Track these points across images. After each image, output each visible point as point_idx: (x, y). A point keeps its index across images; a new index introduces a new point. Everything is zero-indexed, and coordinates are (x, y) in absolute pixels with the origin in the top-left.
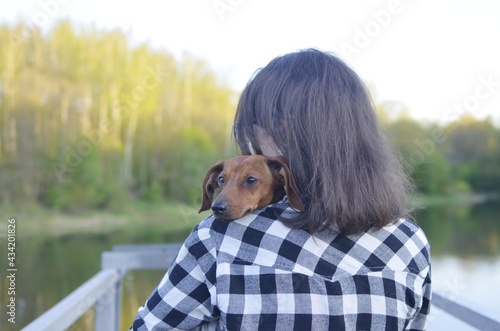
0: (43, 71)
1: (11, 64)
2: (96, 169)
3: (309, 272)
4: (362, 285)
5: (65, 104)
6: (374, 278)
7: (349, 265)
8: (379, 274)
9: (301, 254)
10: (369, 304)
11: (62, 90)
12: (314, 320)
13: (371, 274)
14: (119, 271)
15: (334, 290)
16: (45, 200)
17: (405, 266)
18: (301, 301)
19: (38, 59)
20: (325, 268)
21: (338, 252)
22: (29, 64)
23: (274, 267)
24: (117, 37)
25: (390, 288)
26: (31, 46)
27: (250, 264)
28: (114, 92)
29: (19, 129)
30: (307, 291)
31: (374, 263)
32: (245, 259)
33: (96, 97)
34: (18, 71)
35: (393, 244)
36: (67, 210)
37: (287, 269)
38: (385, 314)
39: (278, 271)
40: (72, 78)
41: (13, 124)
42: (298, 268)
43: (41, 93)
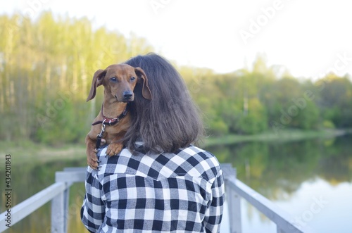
0: (32, 47)
1: (10, 42)
2: (70, 115)
3: (145, 176)
4: (173, 183)
5: (49, 70)
6: (180, 179)
7: (166, 172)
8: (183, 178)
9: (140, 165)
10: (177, 194)
11: (46, 61)
12: (147, 201)
13: (178, 177)
14: (66, 183)
15: (158, 185)
16: (35, 137)
17: (200, 175)
18: (140, 191)
19: (29, 38)
20: (153, 173)
21: (159, 164)
22: (23, 43)
23: (125, 173)
24: (84, 23)
25: (190, 186)
26: (24, 29)
27: (113, 174)
28: (83, 61)
29: (16, 88)
30: (144, 186)
31: (180, 171)
32: (109, 172)
33: (70, 65)
34: (15, 48)
35: (193, 162)
36: (50, 144)
37: (133, 174)
38: (187, 200)
39: (127, 176)
40: (52, 52)
41: (12, 84)
42: (139, 173)
43: (31, 62)
